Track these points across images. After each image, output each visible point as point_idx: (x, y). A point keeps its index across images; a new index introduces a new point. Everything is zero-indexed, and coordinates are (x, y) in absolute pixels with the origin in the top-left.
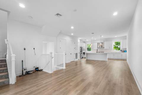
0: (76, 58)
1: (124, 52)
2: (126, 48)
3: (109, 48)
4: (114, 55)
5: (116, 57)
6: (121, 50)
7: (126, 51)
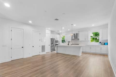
0: (42, 51)
1: (104, 44)
2: (107, 40)
3: (85, 40)
4: (90, 49)
5: (93, 51)
6: (100, 42)
7: (107, 43)
